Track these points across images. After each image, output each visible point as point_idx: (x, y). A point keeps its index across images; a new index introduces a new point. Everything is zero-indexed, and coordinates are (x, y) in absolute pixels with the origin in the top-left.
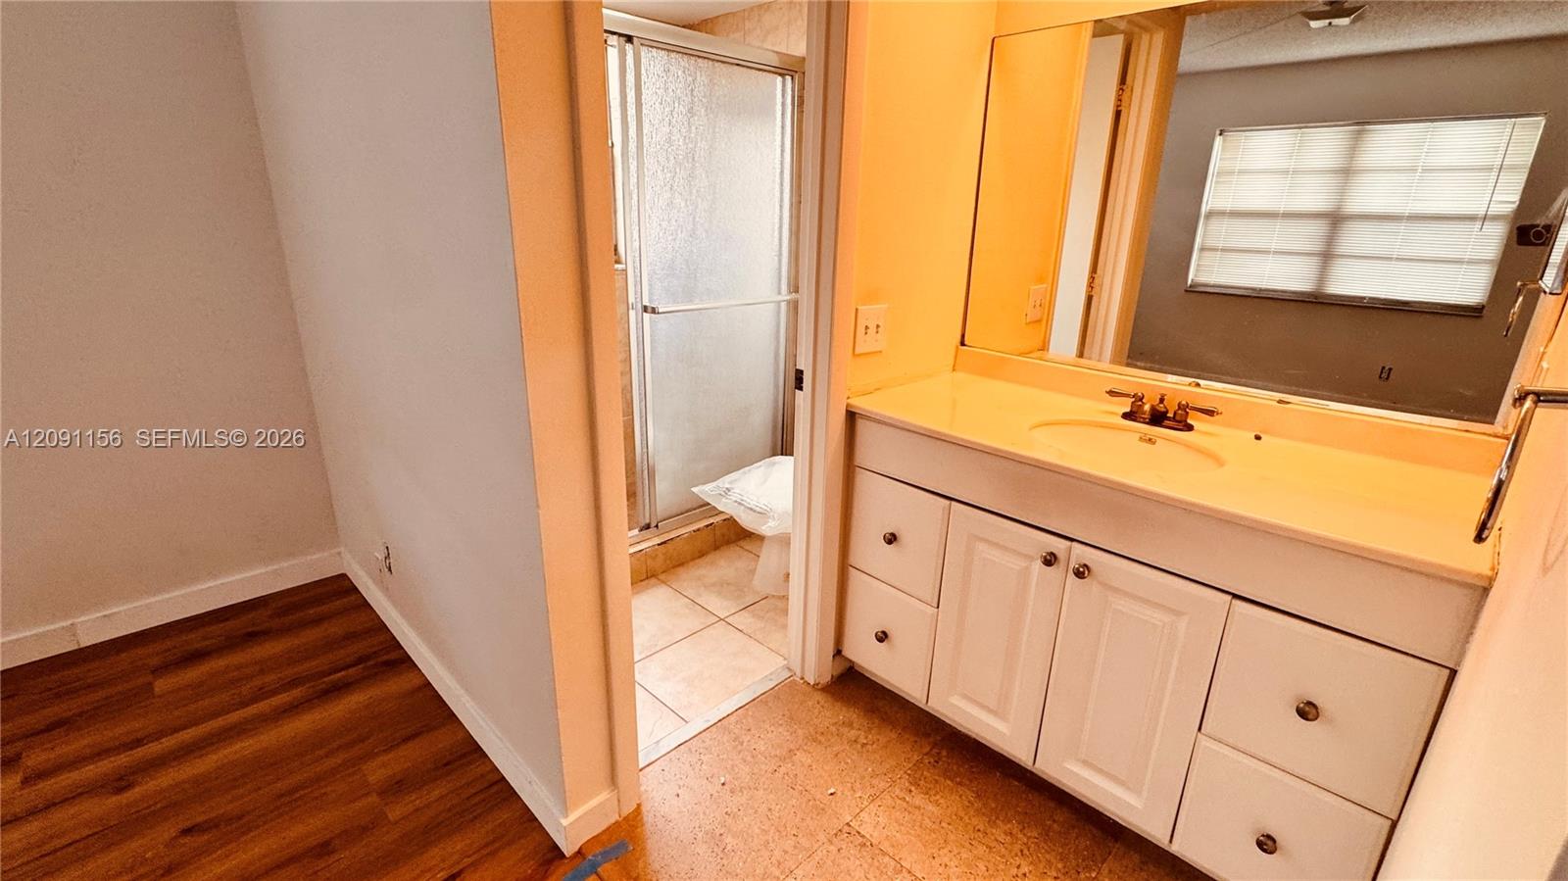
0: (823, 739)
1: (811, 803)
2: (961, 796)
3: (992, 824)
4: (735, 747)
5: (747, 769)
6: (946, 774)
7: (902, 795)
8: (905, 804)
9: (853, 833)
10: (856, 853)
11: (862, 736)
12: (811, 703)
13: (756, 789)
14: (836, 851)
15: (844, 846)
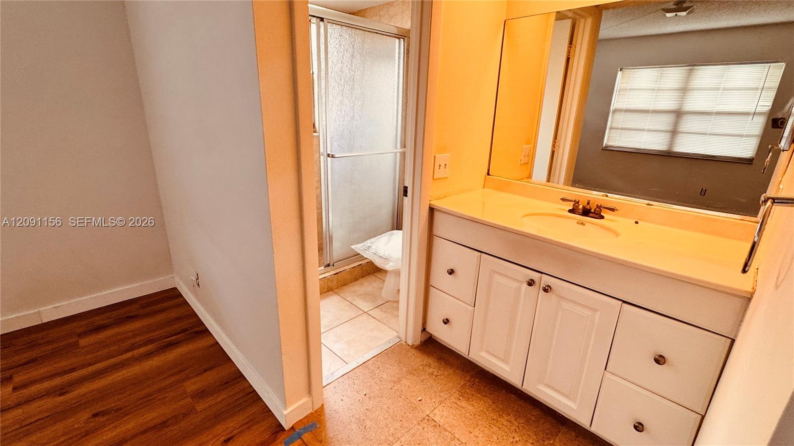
0: (415, 373)
1: (409, 405)
2: (485, 402)
3: (501, 416)
4: (371, 376)
5: (377, 387)
6: (477, 391)
7: (455, 401)
8: (457, 406)
9: (430, 420)
10: (432, 430)
11: (436, 371)
12: (410, 355)
13: (382, 397)
14: (421, 429)
15: (426, 426)
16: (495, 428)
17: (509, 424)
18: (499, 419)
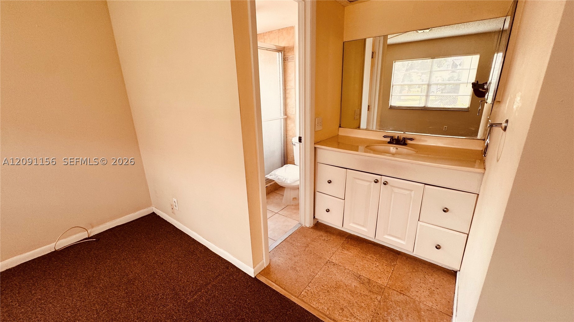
0: (315, 240)
1: (317, 256)
2: (356, 250)
3: (366, 255)
4: (292, 246)
5: (297, 250)
6: (351, 245)
7: (341, 251)
8: (342, 254)
9: (331, 262)
10: (333, 267)
11: (326, 238)
12: (309, 232)
13: (301, 255)
14: (327, 267)
15: (329, 266)
16: (365, 261)
17: (372, 258)
18: (366, 257)
